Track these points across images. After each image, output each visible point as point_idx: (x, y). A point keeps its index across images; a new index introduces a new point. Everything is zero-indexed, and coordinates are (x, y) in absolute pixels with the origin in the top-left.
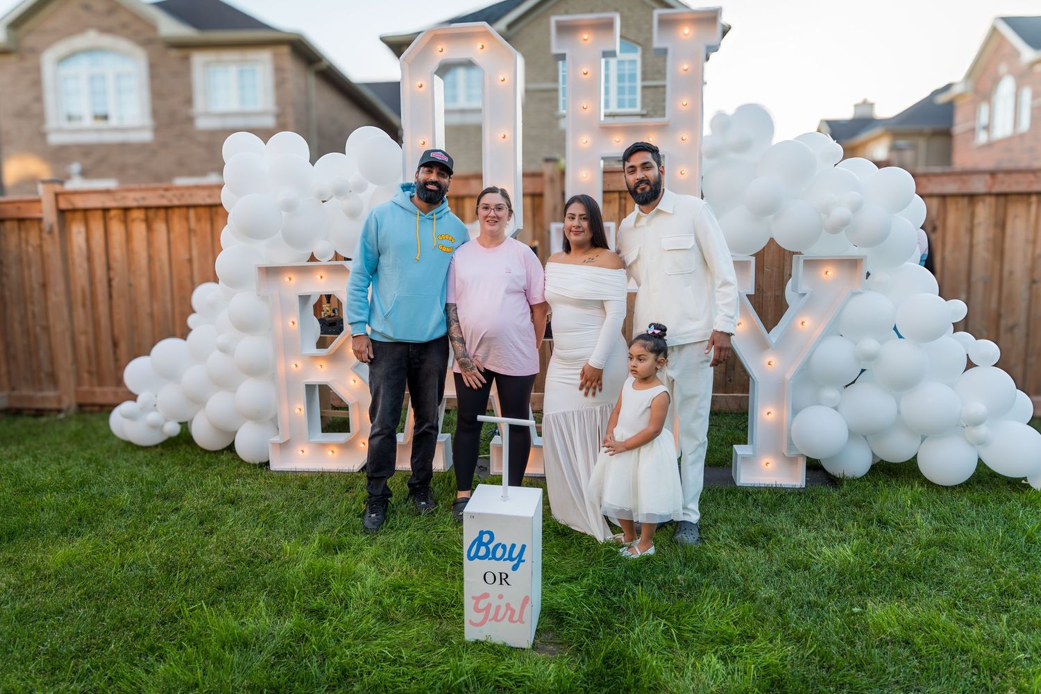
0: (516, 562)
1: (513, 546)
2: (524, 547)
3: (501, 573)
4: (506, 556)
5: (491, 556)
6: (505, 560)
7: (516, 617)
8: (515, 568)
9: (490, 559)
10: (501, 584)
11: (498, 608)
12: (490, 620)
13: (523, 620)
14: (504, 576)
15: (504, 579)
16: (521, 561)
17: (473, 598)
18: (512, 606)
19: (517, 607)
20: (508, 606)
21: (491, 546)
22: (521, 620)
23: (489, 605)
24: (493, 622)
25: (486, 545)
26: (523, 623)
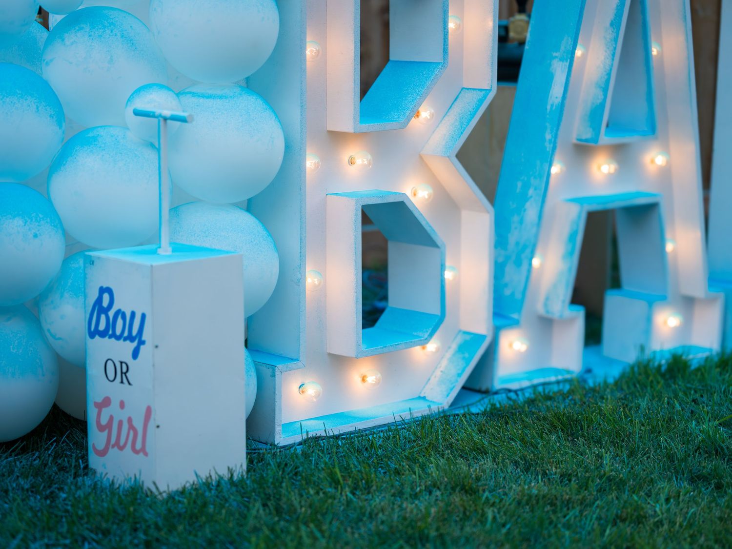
0: (135, 344)
1: (133, 314)
2: (143, 316)
3: (121, 363)
4: (126, 334)
5: (110, 332)
6: (125, 339)
7: (138, 446)
8: (135, 354)
9: (110, 337)
10: (122, 382)
11: (120, 423)
12: (113, 446)
13: (148, 449)
14: (124, 370)
15: (123, 373)
16: (141, 343)
17: (96, 405)
18: (135, 423)
19: (139, 425)
20: (130, 420)
21: (111, 314)
22: (143, 450)
23: (111, 418)
24: (116, 448)
25: (106, 311)
26: (146, 454)
